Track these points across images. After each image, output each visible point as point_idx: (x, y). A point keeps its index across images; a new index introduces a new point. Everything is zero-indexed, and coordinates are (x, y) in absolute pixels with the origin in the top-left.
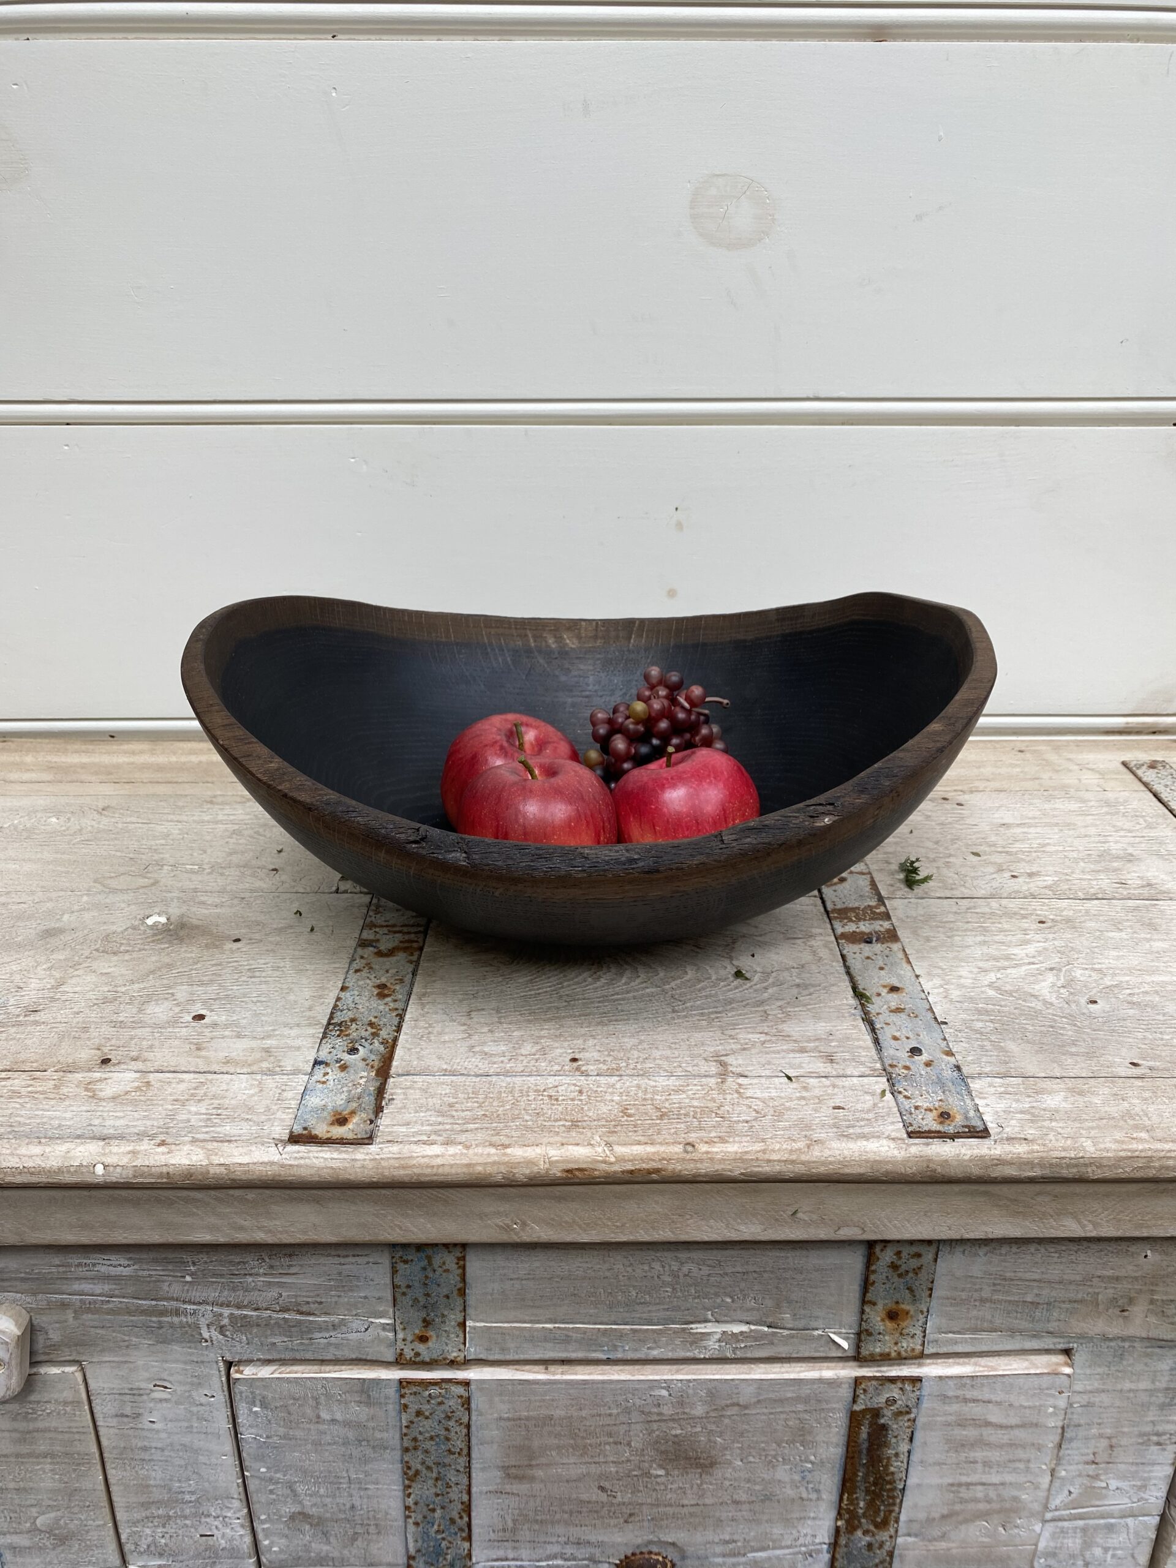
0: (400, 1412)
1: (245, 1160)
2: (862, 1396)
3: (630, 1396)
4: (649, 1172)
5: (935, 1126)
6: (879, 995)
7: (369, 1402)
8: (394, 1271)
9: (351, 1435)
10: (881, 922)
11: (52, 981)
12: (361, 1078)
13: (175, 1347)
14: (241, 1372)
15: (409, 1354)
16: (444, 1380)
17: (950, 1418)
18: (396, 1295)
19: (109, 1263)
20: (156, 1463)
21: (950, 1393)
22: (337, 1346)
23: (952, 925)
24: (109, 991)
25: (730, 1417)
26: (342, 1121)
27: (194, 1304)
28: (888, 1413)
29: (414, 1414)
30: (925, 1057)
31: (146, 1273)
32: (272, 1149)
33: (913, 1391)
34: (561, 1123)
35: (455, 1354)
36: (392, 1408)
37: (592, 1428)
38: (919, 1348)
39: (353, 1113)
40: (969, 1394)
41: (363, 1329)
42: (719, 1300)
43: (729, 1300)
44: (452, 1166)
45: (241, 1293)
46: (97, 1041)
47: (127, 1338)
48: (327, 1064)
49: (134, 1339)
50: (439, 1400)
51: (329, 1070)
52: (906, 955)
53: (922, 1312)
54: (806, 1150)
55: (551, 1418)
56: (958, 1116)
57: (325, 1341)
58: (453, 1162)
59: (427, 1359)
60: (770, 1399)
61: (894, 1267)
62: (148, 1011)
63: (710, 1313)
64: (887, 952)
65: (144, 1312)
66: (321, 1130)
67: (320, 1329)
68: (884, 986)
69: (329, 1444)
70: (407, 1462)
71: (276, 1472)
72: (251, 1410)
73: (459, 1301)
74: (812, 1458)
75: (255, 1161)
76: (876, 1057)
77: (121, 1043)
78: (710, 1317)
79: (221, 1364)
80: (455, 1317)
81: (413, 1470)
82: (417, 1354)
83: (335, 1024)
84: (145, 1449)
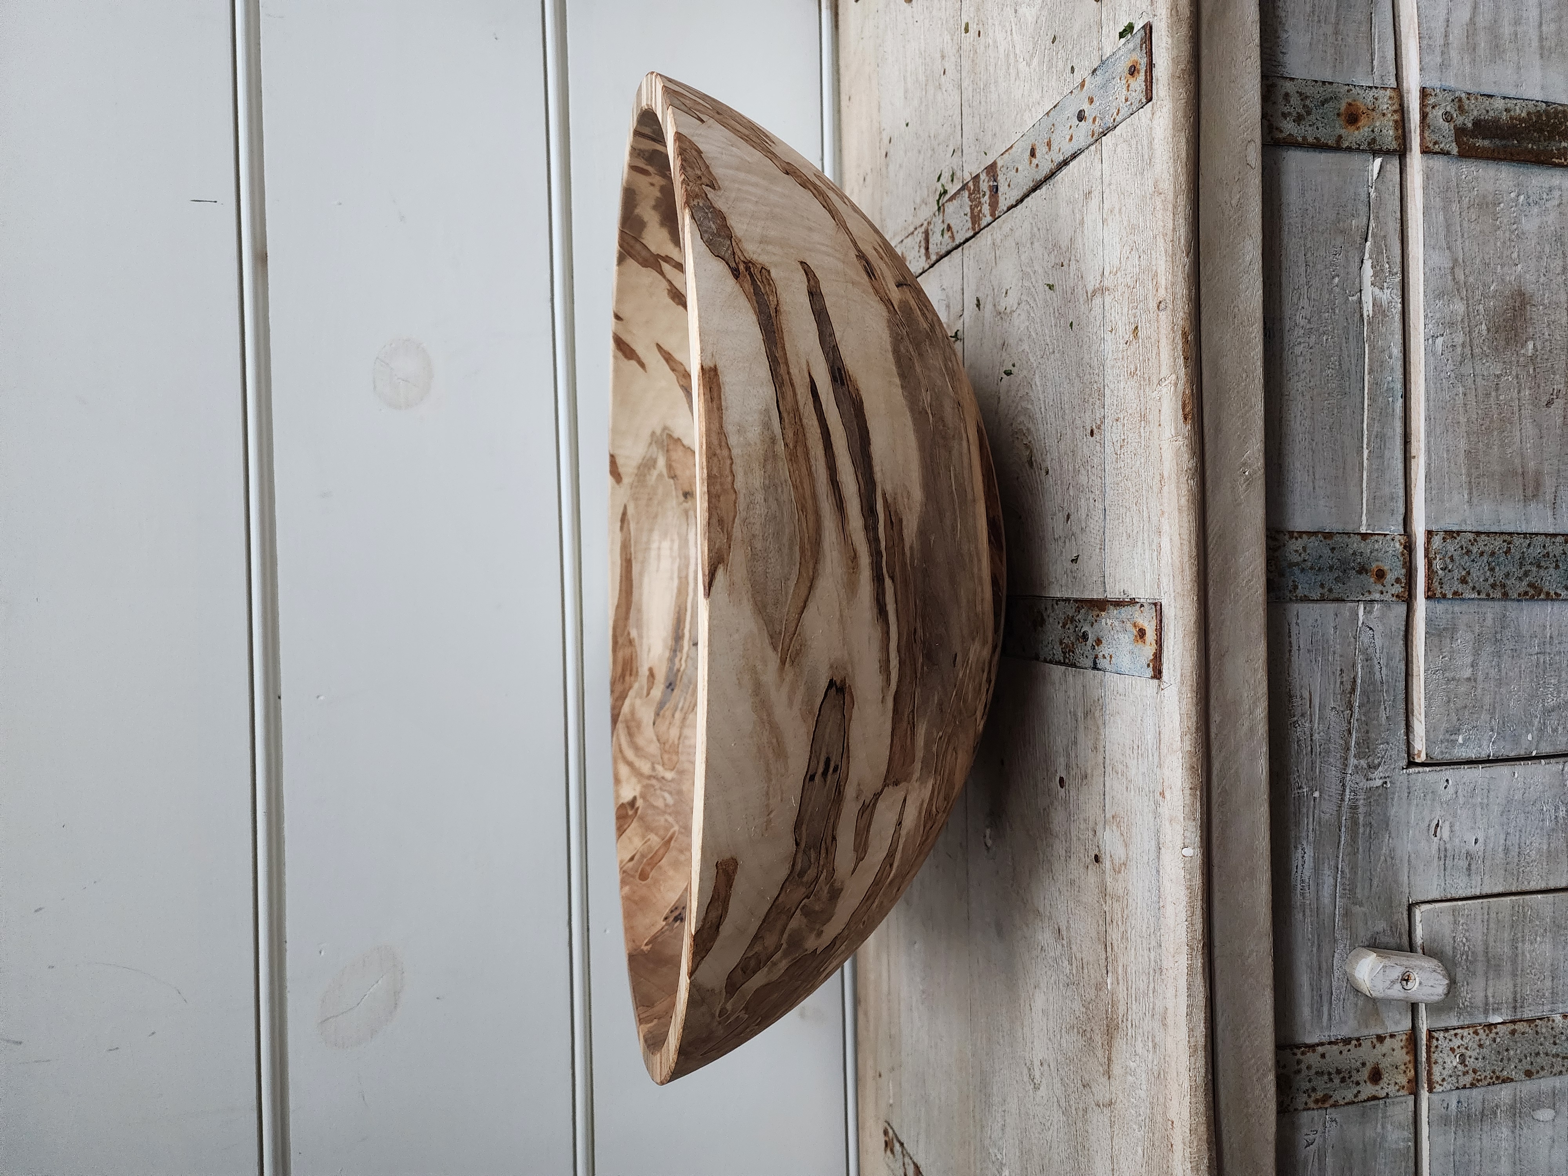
0: (1464, 599)
1: (1177, 717)
2: (1442, 146)
3: (1442, 375)
4: (1186, 342)
5: (1142, 76)
6: (1037, 165)
7: (1452, 630)
8: (1306, 599)
9: (1489, 649)
10: (981, 182)
12: (1106, 624)
13: (1392, 813)
14: (1420, 752)
15: (1398, 589)
16: (1426, 556)
17: (1467, 59)
18: (1331, 598)
19: (1300, 866)
20: (1523, 841)
21: (1439, 60)
22: (1390, 658)
23: (983, 117)
25: (1466, 276)
26: (1142, 633)
27: (1344, 791)
28: (1460, 120)
29: (1465, 586)
30: (1086, 106)
31: (1311, 834)
32: (1166, 693)
33: (1436, 95)
34: (1142, 431)
35: (1397, 545)
36: (1457, 607)
37: (1480, 412)
38: (1388, 93)
39: (1135, 625)
40: (1440, 41)
41: (1371, 632)
42: (1337, 290)
43: (1337, 280)
44: (1180, 527)
45: (1332, 746)
47: (1382, 858)
48: (1096, 657)
49: (1384, 851)
50: (1448, 561)
51: (1101, 654)
52: (1006, 151)
53: (1348, 91)
54: (1162, 195)
55: (1468, 453)
56: (1132, 59)
57: (1384, 669)
58: (1177, 526)
59: (1403, 571)
60: (1446, 236)
61: (1299, 119)
63: (1350, 298)
64: (1004, 169)
65: (1354, 839)
66: (1149, 650)
67: (1371, 673)
68: (1031, 163)
69: (1500, 671)
70: (1519, 595)
71: (1531, 723)
72: (1462, 745)
73: (1338, 538)
74: (1513, 195)
75: (1177, 708)
76: (1086, 152)
78: (1355, 298)
79: (1411, 770)
80: (1356, 544)
81: (1528, 589)
82: (1398, 580)
83: (1065, 658)
84: (1506, 850)
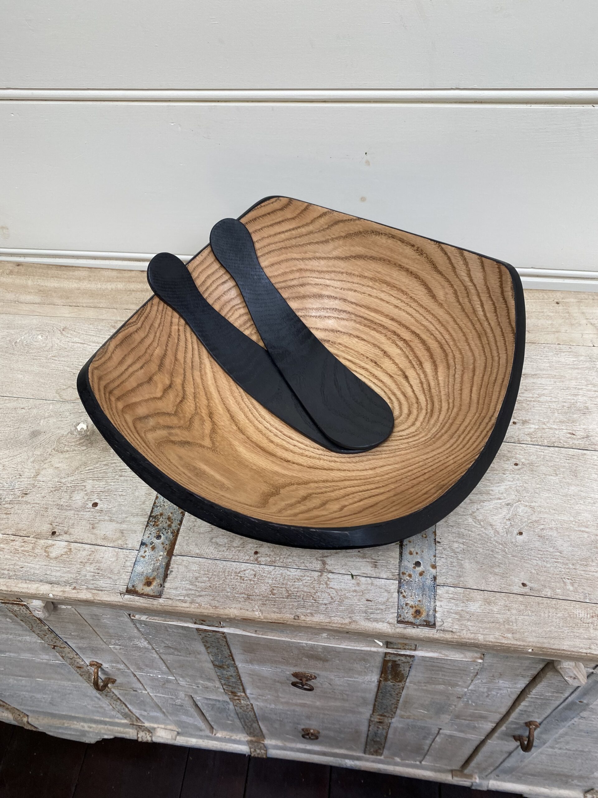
2: (389, 657)
5: (411, 619)
11: (34, 471)
12: (160, 556)
16: (214, 631)
17: (428, 665)
24: (58, 482)
26: (149, 583)
28: (400, 661)
29: (204, 636)
30: (421, 569)
32: (119, 596)
33: (411, 659)
34: (243, 595)
39: (154, 579)
40: (435, 661)
46: (51, 518)
48: (146, 545)
51: (147, 549)
56: (424, 613)
58: (195, 610)
62: (74, 499)
66: (140, 588)
69: (173, 636)
70: (205, 644)
74: (369, 665)
77: (60, 521)
81: (208, 646)
83: (153, 517)
